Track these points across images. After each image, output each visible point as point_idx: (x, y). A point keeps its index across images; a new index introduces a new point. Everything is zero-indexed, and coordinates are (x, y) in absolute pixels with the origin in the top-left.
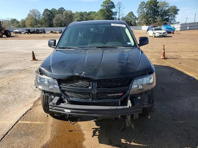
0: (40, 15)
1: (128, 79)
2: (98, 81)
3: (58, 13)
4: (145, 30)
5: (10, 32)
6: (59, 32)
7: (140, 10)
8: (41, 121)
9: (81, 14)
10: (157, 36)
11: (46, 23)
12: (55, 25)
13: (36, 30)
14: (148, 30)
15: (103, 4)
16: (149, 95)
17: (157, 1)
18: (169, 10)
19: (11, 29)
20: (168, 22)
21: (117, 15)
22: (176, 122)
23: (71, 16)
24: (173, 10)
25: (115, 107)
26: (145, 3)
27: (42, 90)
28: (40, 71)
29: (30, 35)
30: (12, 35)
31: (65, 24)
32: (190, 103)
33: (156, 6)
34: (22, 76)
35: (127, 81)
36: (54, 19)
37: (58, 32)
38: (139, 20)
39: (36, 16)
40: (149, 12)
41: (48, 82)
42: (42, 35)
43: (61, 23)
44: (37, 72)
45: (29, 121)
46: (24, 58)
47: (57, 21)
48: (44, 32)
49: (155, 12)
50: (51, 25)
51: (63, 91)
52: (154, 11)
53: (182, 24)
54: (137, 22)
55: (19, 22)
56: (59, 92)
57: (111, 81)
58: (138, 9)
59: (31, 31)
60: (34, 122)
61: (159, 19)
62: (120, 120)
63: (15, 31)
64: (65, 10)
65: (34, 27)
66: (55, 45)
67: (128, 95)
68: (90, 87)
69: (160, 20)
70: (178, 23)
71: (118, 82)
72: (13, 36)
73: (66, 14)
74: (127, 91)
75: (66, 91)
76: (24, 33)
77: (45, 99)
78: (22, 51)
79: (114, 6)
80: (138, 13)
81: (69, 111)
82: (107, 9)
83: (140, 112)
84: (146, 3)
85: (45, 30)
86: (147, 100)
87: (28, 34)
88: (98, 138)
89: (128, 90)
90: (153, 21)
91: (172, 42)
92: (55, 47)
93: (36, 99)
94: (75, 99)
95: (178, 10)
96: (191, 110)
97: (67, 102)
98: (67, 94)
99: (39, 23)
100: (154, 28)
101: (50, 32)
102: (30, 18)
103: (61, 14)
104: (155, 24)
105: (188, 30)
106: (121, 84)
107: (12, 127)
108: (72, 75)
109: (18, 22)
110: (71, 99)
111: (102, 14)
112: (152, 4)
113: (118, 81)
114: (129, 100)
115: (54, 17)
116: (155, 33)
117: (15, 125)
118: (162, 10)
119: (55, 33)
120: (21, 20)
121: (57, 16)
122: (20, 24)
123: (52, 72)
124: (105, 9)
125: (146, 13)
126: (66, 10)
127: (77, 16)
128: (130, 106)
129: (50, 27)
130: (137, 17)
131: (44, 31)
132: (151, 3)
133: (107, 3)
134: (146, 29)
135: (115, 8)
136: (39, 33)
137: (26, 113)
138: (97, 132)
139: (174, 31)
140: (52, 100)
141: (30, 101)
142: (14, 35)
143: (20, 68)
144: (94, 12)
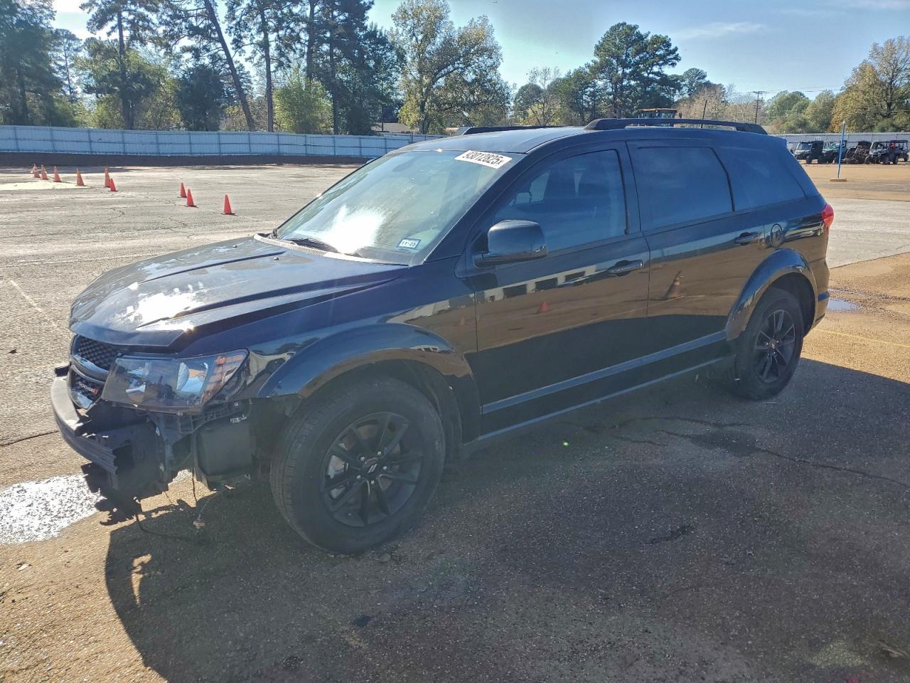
55: (807, 105)
102: (862, 85)
109: (803, 107)
120: (819, 98)
122: (807, 115)
136: (858, 162)
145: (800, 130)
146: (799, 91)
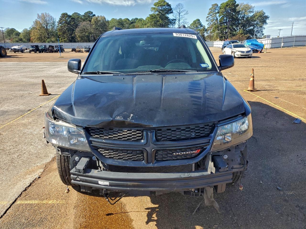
0: (54, 23)
1: (208, 125)
2: (157, 130)
3: (84, 20)
4: (219, 47)
5: (5, 49)
6: (86, 49)
7: (210, 17)
8: (57, 199)
9: (119, 22)
10: (237, 56)
11: (65, 36)
12: (79, 39)
13: (47, 47)
14: (224, 47)
15: (154, 7)
16: (241, 151)
17: (236, 4)
18: (253, 16)
19: (6, 45)
20: (253, 35)
21: (176, 24)
22: (282, 193)
23: (105, 25)
24: (259, 18)
25: (186, 175)
26: (217, 5)
27: (58, 147)
28: (53, 113)
29: (38, 55)
30: (8, 55)
31: (94, 38)
32: (300, 162)
33: (234, 10)
34: (25, 121)
35: (206, 128)
36: (77, 29)
37: (84, 50)
38: (209, 32)
39: (48, 24)
40: (224, 20)
41: (69, 132)
42: (58, 54)
43: (88, 37)
44: (48, 114)
45: (35, 199)
46: (28, 92)
47: (82, 33)
48: (61, 50)
49: (233, 20)
50: (73, 40)
51: (95, 148)
52: (233, 18)
53: (273, 39)
54: (206, 35)
55: (20, 33)
56: (88, 149)
57: (180, 129)
58: (208, 16)
59: (40, 48)
60: (44, 202)
61: (239, 30)
62: (193, 195)
63: (13, 48)
64: (94, 15)
65: (44, 42)
66: (79, 69)
67: (209, 153)
68: (142, 141)
69: (241, 32)
70: (269, 36)
71: (192, 131)
72: (10, 57)
73: (97, 21)
74: (206, 145)
75: (100, 148)
76: (28, 50)
77: (63, 161)
78: (25, 79)
79: (171, 9)
80: (207, 21)
81: (107, 183)
82: (160, 14)
83: (228, 182)
84: (219, 5)
85: (63, 47)
86: (239, 159)
87: (36, 52)
88: (156, 225)
89: (209, 145)
90: (230, 34)
91: (261, 66)
92: (80, 71)
93: (49, 160)
94: (117, 162)
95: (267, 17)
96: (303, 172)
97: (102, 167)
98: (102, 154)
99: (53, 35)
100: (232, 44)
101: (71, 50)
102: (38, 27)
103: (88, 22)
104: (234, 37)
105: (283, 47)
106: (197, 134)
107: (4, 211)
108: (112, 119)
109: (18, 34)
110: (110, 162)
111: (153, 22)
112: (230, 7)
113: (192, 129)
114: (210, 162)
115: (77, 26)
116: (235, 51)
117: (11, 208)
118: (243, 17)
119: (79, 51)
120: (24, 31)
121: (83, 24)
122: (21, 36)
123: (76, 115)
124: (158, 15)
125: (220, 21)
126: (96, 16)
127: (113, 24)
128: (212, 173)
129: (71, 41)
130: (206, 28)
131: (61, 48)
132: (227, 6)
133: (161, 6)
134: (221, 46)
135: (172, 12)
136: (53, 52)
137: (30, 186)
138: (154, 216)
139: (262, 49)
140: (76, 163)
141: (39, 164)
142: (13, 54)
143: (22, 107)
144: (141, 20)
145: (21, 42)
146: (13, 28)
